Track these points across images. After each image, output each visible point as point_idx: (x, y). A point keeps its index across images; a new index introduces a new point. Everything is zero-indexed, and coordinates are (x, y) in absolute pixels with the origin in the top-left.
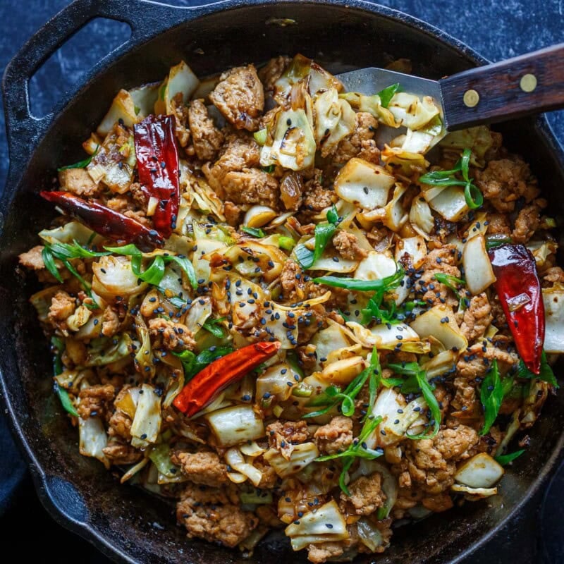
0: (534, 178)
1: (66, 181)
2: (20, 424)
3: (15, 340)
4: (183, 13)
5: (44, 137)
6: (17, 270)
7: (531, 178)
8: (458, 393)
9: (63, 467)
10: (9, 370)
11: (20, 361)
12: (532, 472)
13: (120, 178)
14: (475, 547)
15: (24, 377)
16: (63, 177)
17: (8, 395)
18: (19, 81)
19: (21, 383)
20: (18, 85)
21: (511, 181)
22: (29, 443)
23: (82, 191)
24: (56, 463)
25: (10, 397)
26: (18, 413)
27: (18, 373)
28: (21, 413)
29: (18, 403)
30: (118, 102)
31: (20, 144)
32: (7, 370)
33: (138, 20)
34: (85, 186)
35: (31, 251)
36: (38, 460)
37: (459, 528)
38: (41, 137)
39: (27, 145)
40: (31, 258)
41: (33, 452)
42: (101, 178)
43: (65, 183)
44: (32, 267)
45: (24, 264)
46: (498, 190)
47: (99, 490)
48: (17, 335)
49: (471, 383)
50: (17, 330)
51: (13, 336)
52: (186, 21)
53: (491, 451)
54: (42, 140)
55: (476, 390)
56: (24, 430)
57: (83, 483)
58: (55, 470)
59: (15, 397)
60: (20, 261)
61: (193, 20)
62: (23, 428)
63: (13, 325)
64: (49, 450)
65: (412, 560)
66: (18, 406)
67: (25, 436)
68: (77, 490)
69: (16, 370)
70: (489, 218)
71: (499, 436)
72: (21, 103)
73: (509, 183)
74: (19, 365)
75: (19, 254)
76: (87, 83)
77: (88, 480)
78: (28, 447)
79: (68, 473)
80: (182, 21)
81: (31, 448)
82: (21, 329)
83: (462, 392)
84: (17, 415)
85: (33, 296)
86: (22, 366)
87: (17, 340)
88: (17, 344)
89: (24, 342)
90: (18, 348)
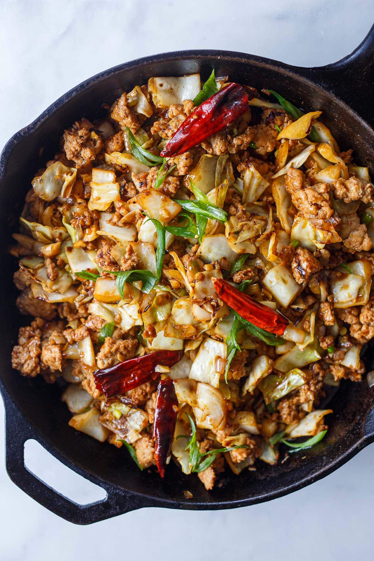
0: (75, 124)
1: (148, 461)
2: (331, 462)
3: (271, 477)
4: (8, 404)
5: (119, 487)
6: (220, 485)
7: (75, 127)
8: (242, 148)
9: (356, 424)
10: (294, 477)
11: (285, 470)
12: (287, 81)
13: (137, 419)
14: (351, 112)
15: (297, 465)
16: (146, 465)
17: (312, 474)
18: (83, 513)
19: (301, 466)
20: (86, 513)
21: (80, 141)
22: (344, 453)
23: (151, 448)
24: (354, 429)
25: (313, 473)
26: (323, 465)
27: (294, 470)
28: (323, 463)
29: (317, 466)
30: (78, 426)
31: (128, 503)
32: (294, 479)
33: (20, 437)
34: (147, 446)
35: (203, 481)
36: (355, 443)
37: (340, 126)
38: (119, 489)
39: (127, 498)
40: (207, 481)
41: (350, 448)
42: (138, 433)
43: (150, 462)
44: (214, 479)
45: (213, 485)
46: (88, 149)
47: (367, 394)
48: (267, 476)
49: (231, 142)
50: (263, 478)
51: (268, 478)
52: (13, 402)
53: (279, 113)
54: (121, 488)
55: (235, 137)
56: (335, 458)
57: (365, 406)
58: (359, 429)
59: (313, 469)
60: (211, 489)
61: (11, 398)
62: (333, 459)
63: (260, 480)
64: (346, 436)
65: (370, 155)
66: (319, 466)
67: (339, 456)
68: (371, 410)
69: (292, 472)
70: (109, 152)
71: (266, 111)
72: (98, 508)
73: (81, 142)
74: (289, 470)
75: (206, 490)
76: (73, 464)
77: (362, 403)
78: (347, 453)
79: (359, 420)
80: (14, 405)
81: (347, 450)
82: (262, 474)
83: (239, 146)
84: (325, 465)
85: (235, 473)
86: (289, 468)
87: (270, 476)
88: (274, 475)
89: (271, 470)
90: (276, 474)
